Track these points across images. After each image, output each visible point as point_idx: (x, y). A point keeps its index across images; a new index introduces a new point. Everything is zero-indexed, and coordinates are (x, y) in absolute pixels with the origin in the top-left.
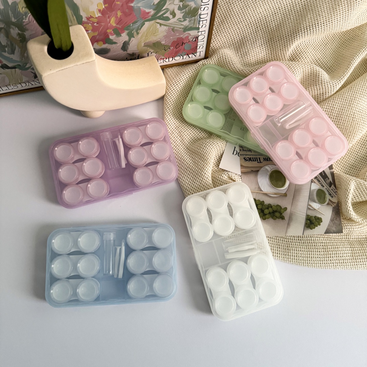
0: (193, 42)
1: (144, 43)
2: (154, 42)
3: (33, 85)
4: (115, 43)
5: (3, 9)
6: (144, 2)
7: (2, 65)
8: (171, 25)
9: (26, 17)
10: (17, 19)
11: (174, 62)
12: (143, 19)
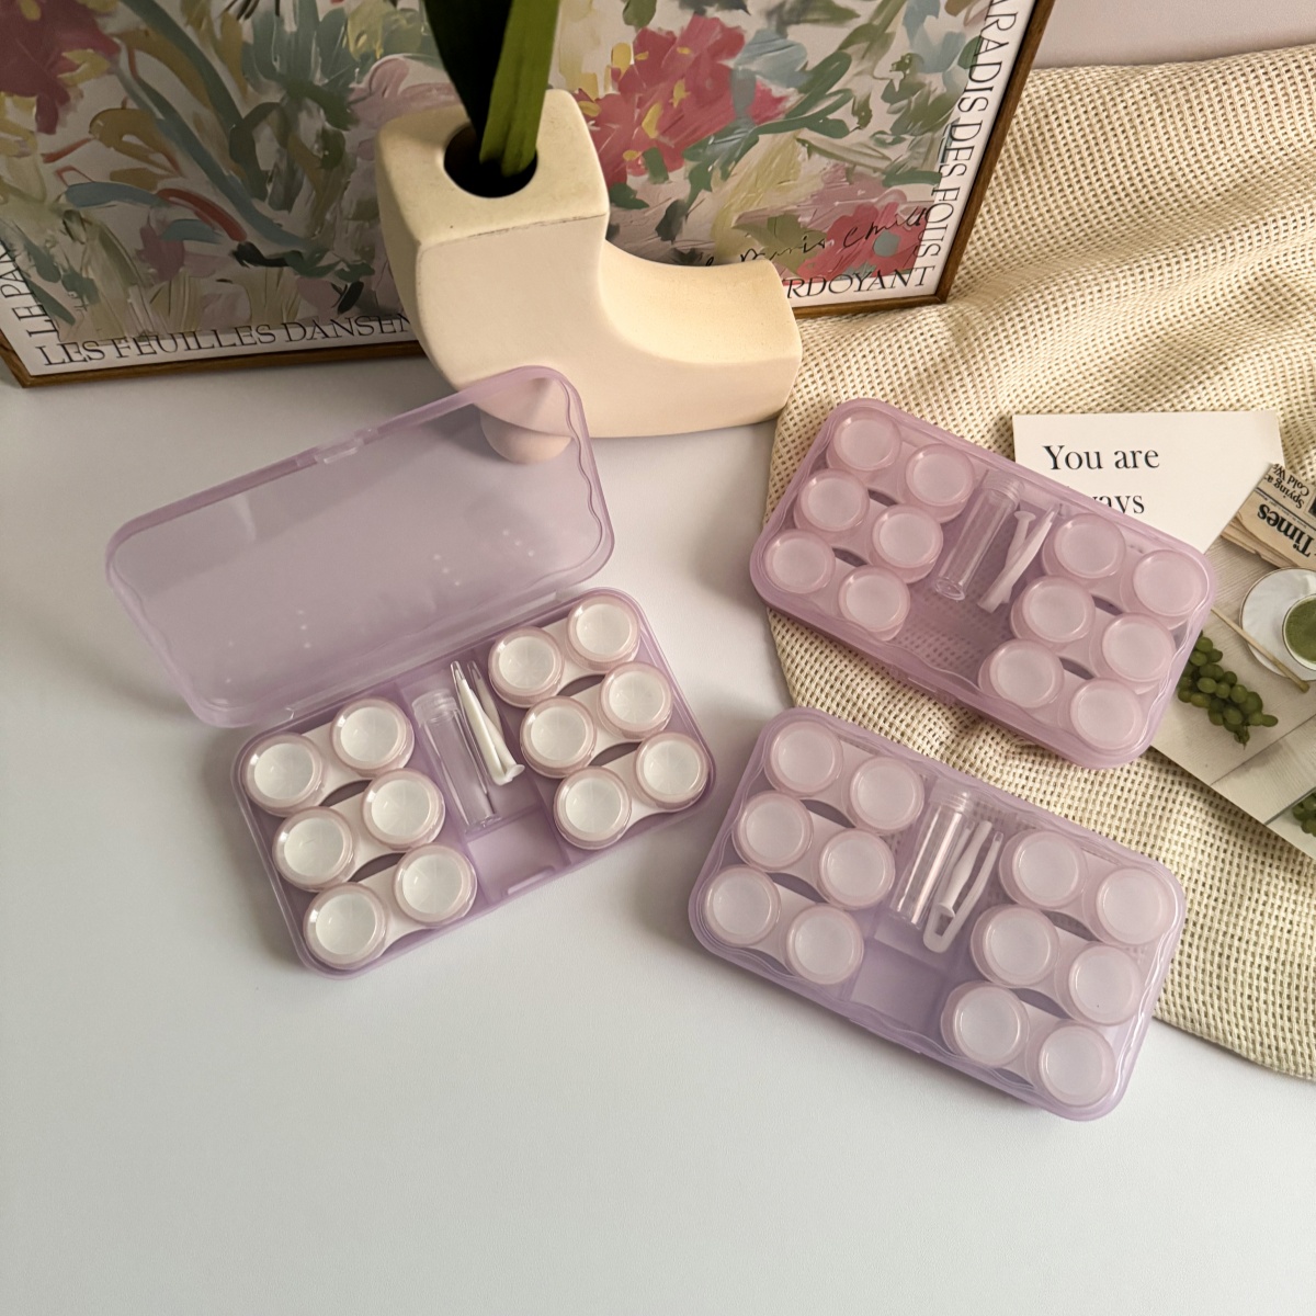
0: (909, 229)
1: (741, 213)
2: (772, 215)
3: (327, 336)
4: (642, 205)
5: (292, 33)
6: (773, 58)
7: (240, 246)
8: (845, 155)
9: (363, 73)
10: (332, 77)
11: (827, 298)
12: (757, 121)
